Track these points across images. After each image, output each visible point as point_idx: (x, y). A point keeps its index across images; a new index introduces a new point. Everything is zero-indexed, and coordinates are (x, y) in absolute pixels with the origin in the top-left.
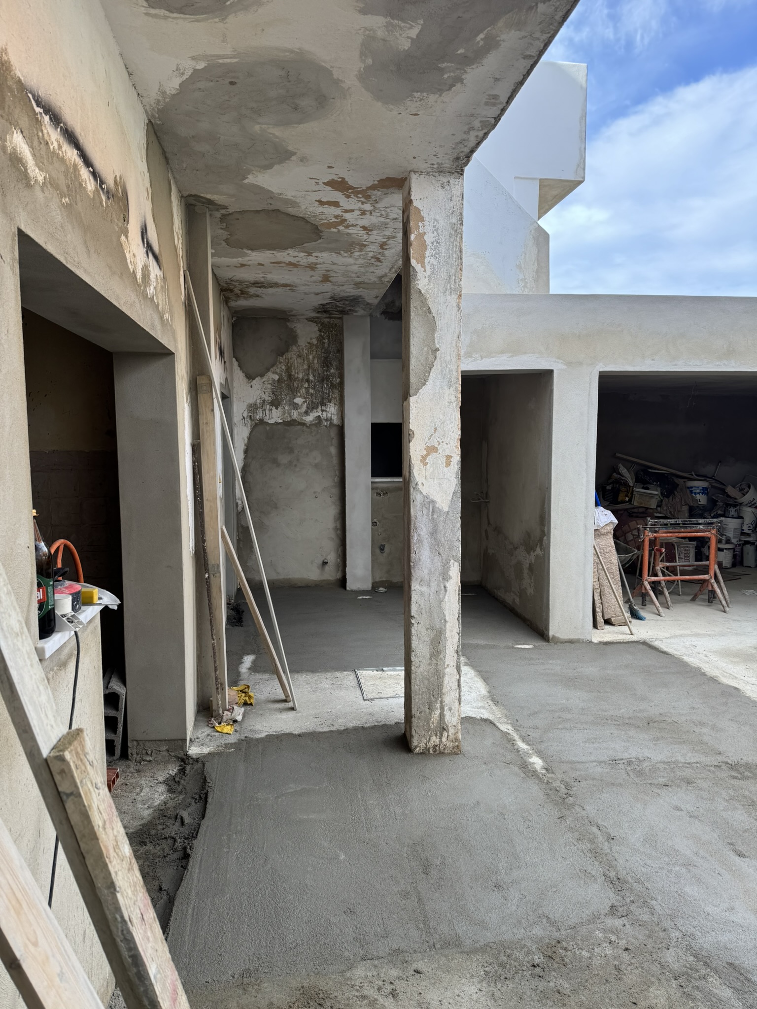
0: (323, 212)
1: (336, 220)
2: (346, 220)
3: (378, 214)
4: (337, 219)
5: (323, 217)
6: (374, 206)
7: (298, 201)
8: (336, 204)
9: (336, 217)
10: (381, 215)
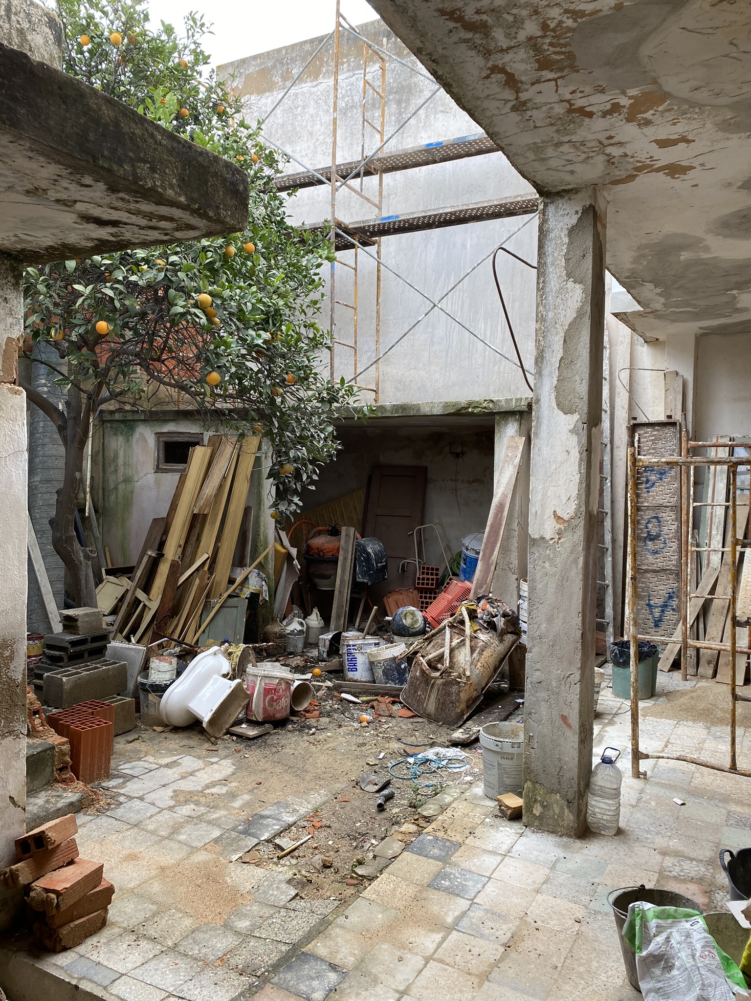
0: (674, 124)
1: (644, 116)
2: (628, 120)
3: (589, 145)
4: (644, 119)
5: (669, 116)
6: (608, 155)
7: (720, 133)
8: (664, 144)
9: (648, 123)
10: (583, 144)
